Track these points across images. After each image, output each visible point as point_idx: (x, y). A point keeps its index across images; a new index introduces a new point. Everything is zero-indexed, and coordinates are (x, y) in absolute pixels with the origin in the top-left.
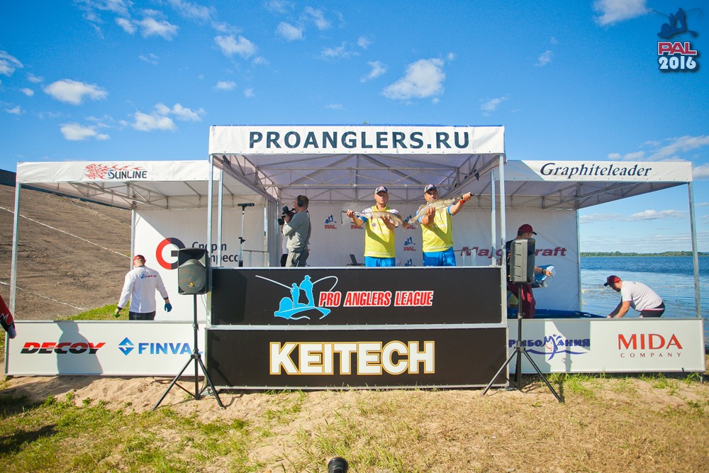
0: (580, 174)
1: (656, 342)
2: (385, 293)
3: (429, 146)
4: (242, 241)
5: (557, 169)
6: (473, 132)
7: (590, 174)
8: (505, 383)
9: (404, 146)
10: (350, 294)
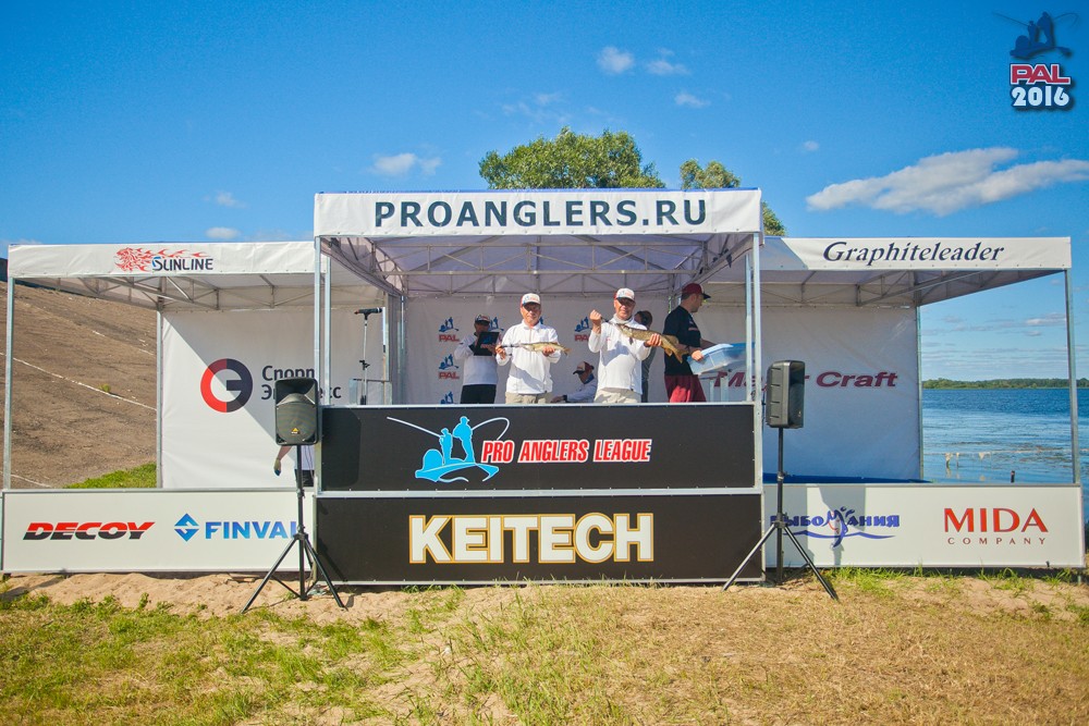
0: (887, 258)
1: (1006, 520)
2: (579, 443)
3: (646, 222)
4: (365, 365)
5: (850, 252)
6: (713, 200)
7: (903, 259)
8: (759, 576)
9: (608, 223)
10: (527, 444)
